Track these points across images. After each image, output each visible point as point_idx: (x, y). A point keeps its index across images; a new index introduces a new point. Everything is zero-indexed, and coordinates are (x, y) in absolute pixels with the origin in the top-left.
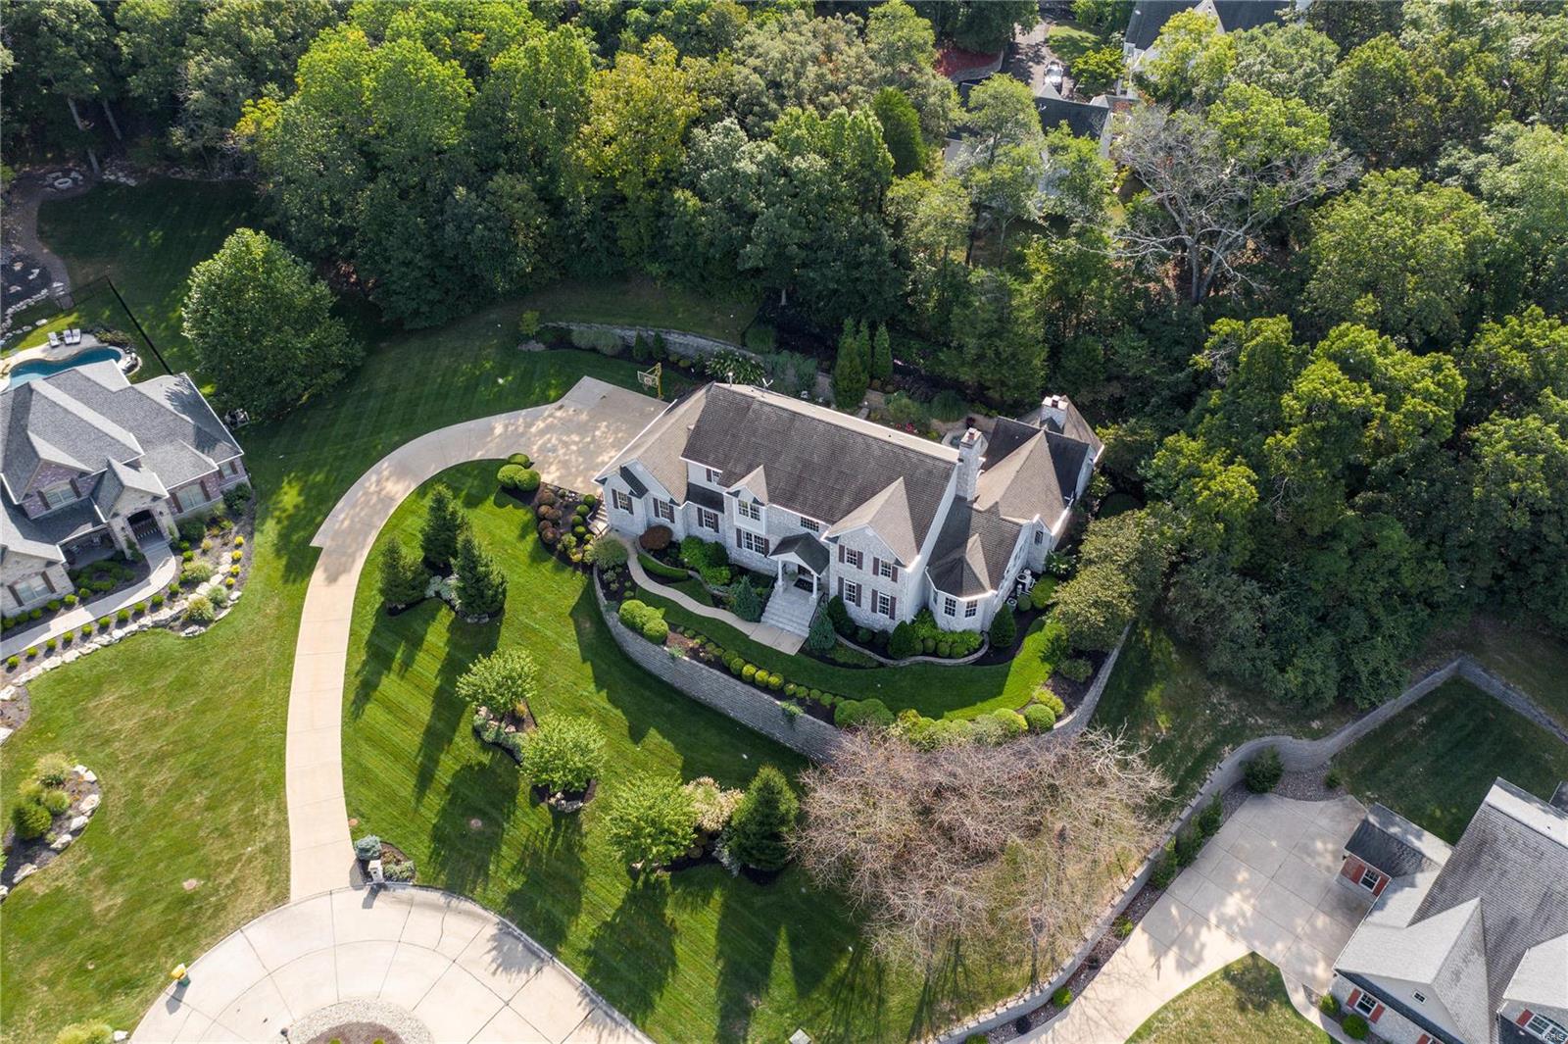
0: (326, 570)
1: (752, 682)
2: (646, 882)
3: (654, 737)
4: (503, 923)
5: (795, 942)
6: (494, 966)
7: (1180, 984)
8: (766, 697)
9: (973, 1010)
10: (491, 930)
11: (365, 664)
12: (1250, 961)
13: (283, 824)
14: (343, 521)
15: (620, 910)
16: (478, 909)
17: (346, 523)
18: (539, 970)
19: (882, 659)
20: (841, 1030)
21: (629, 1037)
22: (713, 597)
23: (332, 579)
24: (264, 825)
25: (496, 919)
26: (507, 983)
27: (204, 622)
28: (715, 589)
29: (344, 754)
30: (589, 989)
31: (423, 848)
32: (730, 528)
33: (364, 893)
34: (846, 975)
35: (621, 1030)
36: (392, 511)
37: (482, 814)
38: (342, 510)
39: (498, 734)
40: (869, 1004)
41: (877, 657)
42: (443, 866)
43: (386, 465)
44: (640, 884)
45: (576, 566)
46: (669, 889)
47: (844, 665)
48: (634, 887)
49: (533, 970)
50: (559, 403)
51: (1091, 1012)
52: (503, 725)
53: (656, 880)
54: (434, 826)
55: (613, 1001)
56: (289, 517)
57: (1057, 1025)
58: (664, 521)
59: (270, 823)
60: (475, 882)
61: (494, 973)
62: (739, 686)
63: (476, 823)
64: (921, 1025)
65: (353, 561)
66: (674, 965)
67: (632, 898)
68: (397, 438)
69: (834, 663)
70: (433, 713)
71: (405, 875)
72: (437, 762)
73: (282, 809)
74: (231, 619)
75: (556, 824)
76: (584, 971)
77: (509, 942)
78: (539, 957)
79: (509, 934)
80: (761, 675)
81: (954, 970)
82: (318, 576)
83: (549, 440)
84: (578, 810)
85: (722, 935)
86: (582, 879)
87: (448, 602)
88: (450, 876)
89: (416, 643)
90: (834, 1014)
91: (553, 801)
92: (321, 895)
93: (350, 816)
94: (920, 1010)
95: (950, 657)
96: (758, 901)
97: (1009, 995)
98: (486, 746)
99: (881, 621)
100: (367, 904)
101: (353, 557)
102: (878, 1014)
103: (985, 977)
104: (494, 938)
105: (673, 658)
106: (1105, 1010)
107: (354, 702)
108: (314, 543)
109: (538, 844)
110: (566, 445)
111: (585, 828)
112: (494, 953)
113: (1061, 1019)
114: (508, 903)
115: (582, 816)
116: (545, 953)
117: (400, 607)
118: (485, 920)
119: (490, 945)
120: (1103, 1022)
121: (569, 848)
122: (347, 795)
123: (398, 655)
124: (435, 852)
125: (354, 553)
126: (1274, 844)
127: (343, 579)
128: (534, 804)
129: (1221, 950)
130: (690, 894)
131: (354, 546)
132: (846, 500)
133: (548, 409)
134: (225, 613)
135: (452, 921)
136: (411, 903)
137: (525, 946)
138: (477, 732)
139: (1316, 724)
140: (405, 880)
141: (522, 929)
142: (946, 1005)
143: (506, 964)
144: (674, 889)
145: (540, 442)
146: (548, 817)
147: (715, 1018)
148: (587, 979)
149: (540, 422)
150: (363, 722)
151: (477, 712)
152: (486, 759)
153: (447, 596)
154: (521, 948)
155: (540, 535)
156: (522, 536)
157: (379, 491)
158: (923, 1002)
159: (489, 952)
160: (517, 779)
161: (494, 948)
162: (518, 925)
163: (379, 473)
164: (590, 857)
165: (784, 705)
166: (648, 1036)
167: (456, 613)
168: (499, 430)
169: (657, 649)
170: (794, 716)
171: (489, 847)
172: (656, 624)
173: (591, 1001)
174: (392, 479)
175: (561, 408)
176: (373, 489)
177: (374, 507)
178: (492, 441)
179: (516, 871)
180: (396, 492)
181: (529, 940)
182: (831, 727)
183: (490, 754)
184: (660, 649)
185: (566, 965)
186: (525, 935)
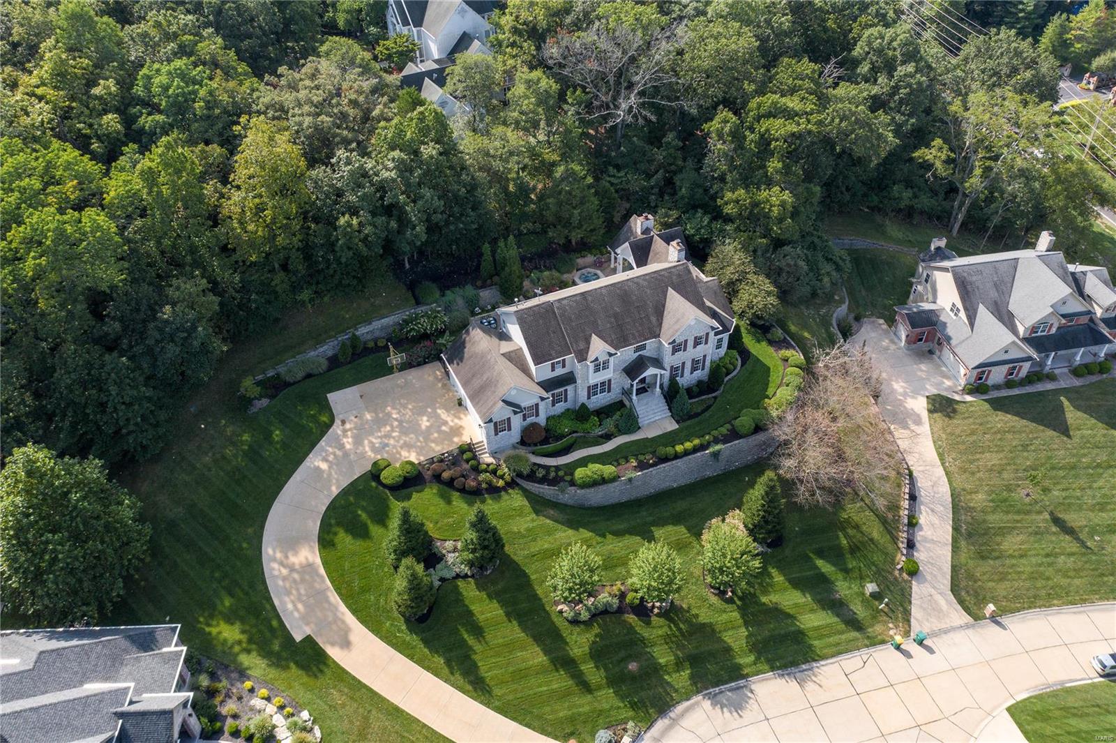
0: (333, 644)
1: (687, 453)
2: (740, 599)
3: (657, 531)
4: (706, 695)
5: (821, 554)
6: (735, 714)
7: (925, 429)
8: (699, 454)
9: (900, 508)
10: (707, 704)
11: (448, 664)
12: (930, 400)
14: (296, 609)
15: (746, 625)
16: (686, 704)
17: (300, 606)
18: (752, 691)
19: (714, 395)
20: (873, 568)
21: (822, 668)
22: (601, 436)
23: (346, 644)
25: (700, 697)
26: (751, 712)
28: (599, 431)
29: (513, 719)
30: (780, 672)
31: (625, 709)
32: (582, 390)
34: (850, 545)
35: (816, 670)
36: (322, 571)
37: (630, 658)
38: (284, 603)
39: (588, 609)
40: (870, 546)
41: (710, 396)
42: (644, 706)
43: (270, 551)
44: (739, 603)
45: (504, 489)
46: (751, 590)
48: (738, 606)
49: (749, 695)
50: (338, 422)
51: (921, 468)
52: (585, 602)
53: (742, 592)
54: (614, 693)
55: (795, 664)
56: (250, 641)
57: (919, 485)
58: (531, 420)
60: (668, 694)
61: (741, 716)
62: (678, 463)
63: (632, 666)
64: (892, 534)
65: (343, 622)
66: (795, 618)
67: (744, 612)
69: (697, 415)
71: (637, 731)
72: (573, 662)
74: (326, 731)
75: (671, 620)
76: (767, 667)
77: (721, 698)
78: (742, 687)
79: (715, 695)
80: (688, 445)
82: (334, 652)
83: (371, 442)
84: (672, 602)
85: (794, 583)
86: (713, 631)
87: (458, 576)
88: (653, 706)
89: (468, 618)
90: (865, 565)
91: (656, 611)
94: (886, 528)
95: (734, 370)
96: (788, 553)
97: (902, 489)
98: (588, 624)
99: (701, 374)
101: (338, 620)
102: (877, 546)
104: (713, 705)
105: (630, 480)
107: (475, 689)
108: (297, 637)
109: (674, 639)
110: (388, 436)
111: (685, 606)
112: (725, 710)
113: (917, 481)
114: (695, 684)
115: (677, 603)
116: (742, 682)
118: (697, 703)
119: (718, 710)
120: (927, 468)
121: (687, 621)
122: (548, 735)
123: (466, 636)
124: (633, 705)
125: (335, 617)
127: (353, 638)
128: (648, 623)
129: (919, 405)
131: (330, 614)
132: (654, 319)
133: (336, 430)
134: (317, 733)
135: (687, 722)
137: (729, 690)
138: (575, 622)
140: (640, 733)
141: (717, 685)
142: (890, 516)
143: (738, 707)
145: (367, 449)
146: (662, 621)
147: (836, 619)
148: (773, 669)
149: (345, 440)
150: (497, 691)
151: (561, 612)
152: (596, 630)
153: (454, 574)
154: (729, 694)
155: (463, 490)
156: (449, 502)
157: (292, 569)
158: (883, 524)
159: (723, 713)
160: (625, 621)
161: (722, 708)
162: (713, 687)
163: (274, 560)
164: (704, 616)
165: (711, 450)
166: (827, 658)
167: (472, 576)
168: (324, 466)
169: (616, 484)
170: (719, 451)
171: (653, 671)
172: (609, 470)
173: (788, 674)
174: (290, 554)
175: (343, 422)
176: (285, 571)
177: (303, 580)
178: (330, 475)
179: (679, 665)
180: (307, 559)
181: (727, 686)
182: (742, 440)
183: (595, 624)
184: (619, 482)
185: (757, 675)
186: (722, 687)
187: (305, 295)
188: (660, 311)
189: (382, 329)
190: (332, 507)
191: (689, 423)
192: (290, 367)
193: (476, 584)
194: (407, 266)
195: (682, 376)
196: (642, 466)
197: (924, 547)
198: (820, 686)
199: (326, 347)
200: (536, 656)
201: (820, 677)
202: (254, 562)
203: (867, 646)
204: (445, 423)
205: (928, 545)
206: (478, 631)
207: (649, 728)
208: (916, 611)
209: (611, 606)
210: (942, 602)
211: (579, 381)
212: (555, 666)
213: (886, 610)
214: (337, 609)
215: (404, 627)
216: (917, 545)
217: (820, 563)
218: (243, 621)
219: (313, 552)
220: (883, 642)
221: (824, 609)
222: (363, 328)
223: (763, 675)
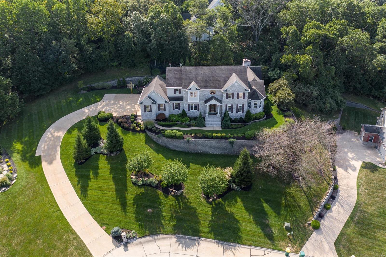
0: (46, 161)
1: (217, 138)
2: (215, 204)
3: (193, 165)
4: (177, 236)
5: (267, 201)
6: (184, 248)
7: (356, 174)
8: (223, 140)
9: (322, 198)
10: (174, 240)
11: (79, 181)
12: (364, 163)
13: (77, 238)
14: (44, 147)
15: (213, 215)
16: (165, 236)
17: (46, 147)
18: (199, 243)
20: (294, 218)
21: (241, 248)
23: (50, 163)
24: (70, 240)
25: (173, 236)
26: (192, 251)
27: (8, 186)
28: (188, 123)
29: (87, 209)
30: (218, 241)
31: (136, 226)
32: (186, 105)
33: (122, 248)
34: (286, 204)
36: (61, 140)
37: (151, 207)
38: (42, 145)
39: (143, 181)
40: (297, 208)
41: (243, 124)
42: (145, 228)
43: (51, 129)
44: (214, 205)
45: (139, 132)
46: (223, 203)
47: (236, 128)
48: (213, 207)
49: (197, 244)
52: (143, 178)
53: (218, 202)
54: (135, 217)
55: (228, 241)
56: (22, 151)
57: (340, 194)
58: (161, 111)
59: (72, 239)
60: (159, 228)
61: (186, 250)
62: (213, 141)
63: (149, 210)
64: (312, 207)
65: (55, 156)
66: (239, 222)
67: (214, 210)
68: (50, 122)
69: (233, 128)
70: (115, 184)
71: (134, 235)
72: (125, 198)
73: (74, 233)
74: (18, 182)
75: (177, 199)
76: (213, 237)
77: (183, 240)
78: (195, 240)
79: (181, 238)
80: (219, 135)
81: (310, 190)
82: (44, 164)
83: (107, 108)
84: (182, 193)
85: (247, 209)
86: (195, 212)
87: (102, 153)
88: (149, 229)
89: (96, 168)
90: (290, 215)
91: (172, 193)
92: (106, 254)
93: (101, 227)
94: (310, 204)
95: (260, 119)
96: (250, 195)
97: (327, 190)
98: (140, 187)
100: (126, 250)
102: (301, 209)
103: (318, 189)
104: (177, 241)
105: (188, 141)
106: (346, 186)
107: (82, 193)
108: (37, 155)
109: (174, 208)
110: (113, 108)
111: (187, 197)
112: (181, 245)
113: (339, 192)
114: (175, 230)
115: (184, 194)
116: (197, 238)
117: (83, 161)
118: (169, 238)
119: (178, 244)
120: (349, 189)
121: (185, 204)
122: (96, 220)
123: (91, 174)
124: (140, 226)
125: (54, 154)
126: (345, 143)
127: (55, 162)
128: (166, 197)
130: (230, 201)
132: (222, 82)
133: (100, 103)
134: (14, 182)
135: (159, 242)
136: (141, 243)
137: (189, 239)
138: (135, 184)
139: (334, 117)
140: (135, 237)
141: (184, 235)
142: (315, 200)
143: (187, 246)
144: (225, 202)
145: (104, 109)
146: (173, 198)
147: (260, 231)
148: (215, 239)
149: (99, 106)
150: (89, 197)
151: (131, 178)
152: (142, 190)
153: (101, 152)
155: (123, 127)
157: (53, 136)
158: (309, 201)
159: (179, 245)
160: (157, 192)
161: (180, 244)
162: (182, 234)
163: (50, 132)
164: (194, 203)
165: (230, 140)
166: (246, 245)
167: (107, 155)
168: (87, 111)
169: (182, 141)
170: (233, 142)
171: (158, 216)
172: (181, 133)
173: (221, 244)
174: (56, 132)
175: (103, 102)
176: (50, 136)
177: (53, 140)
178: (86, 114)
179: (171, 219)
180: (60, 135)
181: (189, 237)
182: (246, 140)
183: (143, 188)
184: (183, 140)
185: (206, 238)
186: (186, 236)
188: (226, 80)
190: (79, 122)
192: (99, 85)
193: (106, 158)
194: (155, 64)
195: (232, 112)
196: (196, 137)
197: (329, 220)
199: (114, 81)
201: (237, 251)
202: (43, 131)
203: (271, 249)
205: (332, 220)
206: (96, 175)
207: (141, 237)
208: (308, 244)
209: (153, 183)
210: (327, 247)
211: (185, 100)
212: (117, 197)
213: (291, 237)
214: (57, 152)
215: (73, 164)
216: (325, 217)
217: (265, 205)
218: (25, 145)
219: (63, 134)
220: (281, 250)
221: (257, 224)
222: (129, 78)
223: (209, 239)
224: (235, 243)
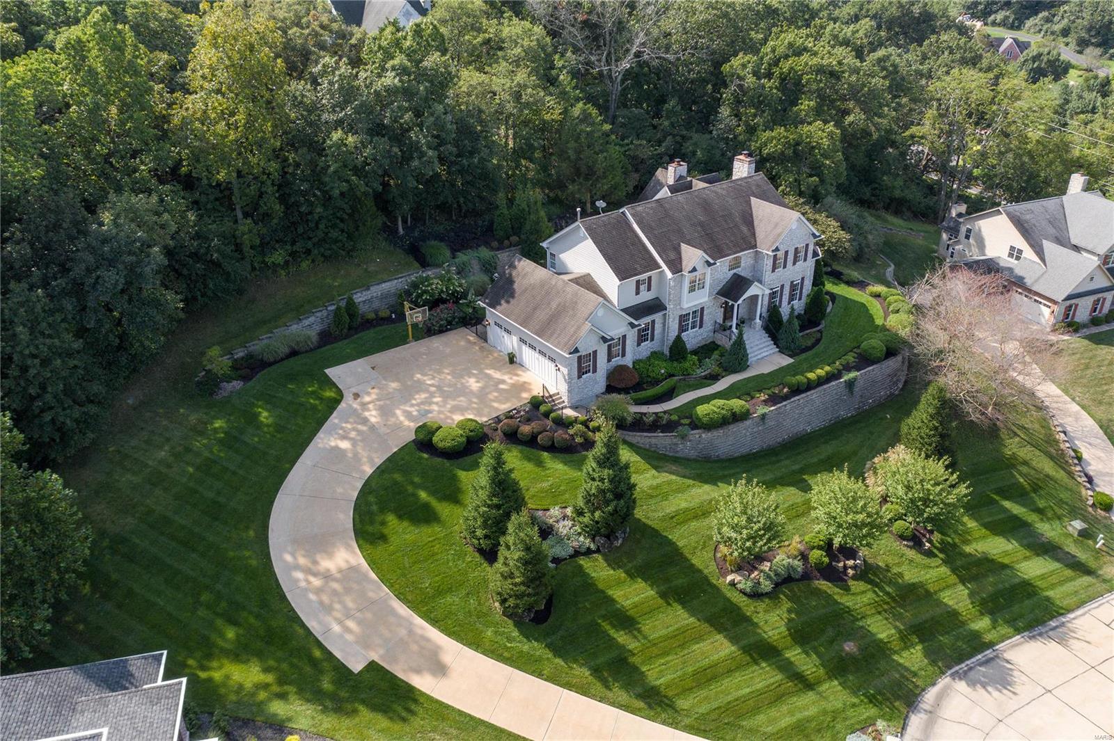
0: (418, 671)
1: (821, 382)
2: (941, 551)
3: (811, 481)
4: (953, 675)
6: (1005, 691)
8: (833, 383)
10: (961, 686)
11: (598, 675)
12: (1023, 344)
14: (348, 630)
15: (961, 581)
16: (934, 690)
17: (351, 624)
18: (1008, 662)
19: (818, 328)
21: (1075, 622)
22: (706, 378)
25: (944, 681)
26: (1025, 690)
28: (701, 372)
30: (1028, 633)
31: (864, 706)
32: (674, 320)
34: (1028, 483)
35: (1069, 625)
36: (373, 576)
37: (842, 636)
38: (322, 624)
39: (768, 577)
40: (1049, 483)
41: (814, 329)
42: (885, 698)
43: (286, 556)
44: (941, 556)
46: (948, 539)
48: (942, 559)
49: (1008, 666)
50: (348, 395)
52: (760, 568)
53: (940, 543)
55: (1040, 621)
56: (281, 681)
58: (617, 361)
60: (907, 679)
61: (1014, 693)
62: (813, 394)
63: (849, 647)
64: (1065, 468)
65: (424, 639)
67: (952, 566)
69: (809, 348)
75: (872, 583)
76: (1011, 630)
77: (975, 675)
78: (992, 659)
79: (965, 673)
80: (820, 372)
82: (423, 683)
83: (405, 411)
84: (865, 560)
86: (927, 592)
87: (577, 553)
91: (851, 572)
94: (1055, 462)
98: (772, 595)
99: (801, 305)
101: (416, 637)
102: (1056, 482)
104: (970, 686)
105: (763, 417)
107: (649, 705)
108: (356, 667)
109: (885, 607)
110: (427, 402)
112: (989, 689)
114: (933, 662)
115: (871, 561)
116: (989, 653)
118: (947, 688)
119: (980, 690)
121: (894, 584)
123: (612, 632)
124: (871, 700)
125: (411, 633)
127: (447, 658)
128: (847, 589)
131: (398, 630)
132: (745, 229)
133: (349, 404)
135: (949, 713)
137: (979, 665)
138: (755, 595)
141: (961, 661)
142: (1054, 451)
143: (1003, 683)
144: (950, 536)
145: (402, 418)
146: (862, 585)
147: (1056, 565)
148: (1018, 631)
149: (367, 414)
150: (683, 704)
151: (733, 584)
152: (786, 603)
153: (571, 551)
154: (982, 669)
155: (552, 448)
156: (540, 463)
157: (327, 576)
158: (1050, 459)
159: (987, 690)
160: (817, 589)
161: (984, 687)
162: (956, 664)
163: (297, 567)
164: (911, 575)
165: (845, 378)
166: (1073, 610)
167: (598, 551)
168: (345, 445)
169: (748, 423)
170: (855, 379)
171: (877, 651)
172: (737, 404)
173: (1040, 635)
174: (318, 557)
175: (357, 396)
176: (316, 582)
177: (348, 590)
178: (356, 455)
179: (905, 641)
180: (347, 562)
181: (973, 660)
182: (875, 366)
183: (782, 596)
184: (750, 421)
185: (1003, 641)
186: (968, 662)
187: (278, 257)
188: (749, 220)
189: (384, 297)
190: (366, 490)
191: (804, 356)
192: (269, 342)
193: (606, 560)
194: (401, 231)
195: (780, 306)
196: (773, 400)
197: (1104, 481)
198: (1088, 642)
199: (312, 319)
200: (719, 648)
201: (1080, 632)
203: (1109, 591)
204: (503, 382)
206: (627, 622)
209: (794, 569)
211: (670, 306)
212: (752, 657)
213: (1105, 549)
214: (409, 624)
215: (516, 634)
216: (1096, 478)
217: (1007, 504)
218: (260, 655)
219: (354, 553)
221: (1038, 555)
222: (359, 294)
223: (1010, 641)
224: (1055, 617)
